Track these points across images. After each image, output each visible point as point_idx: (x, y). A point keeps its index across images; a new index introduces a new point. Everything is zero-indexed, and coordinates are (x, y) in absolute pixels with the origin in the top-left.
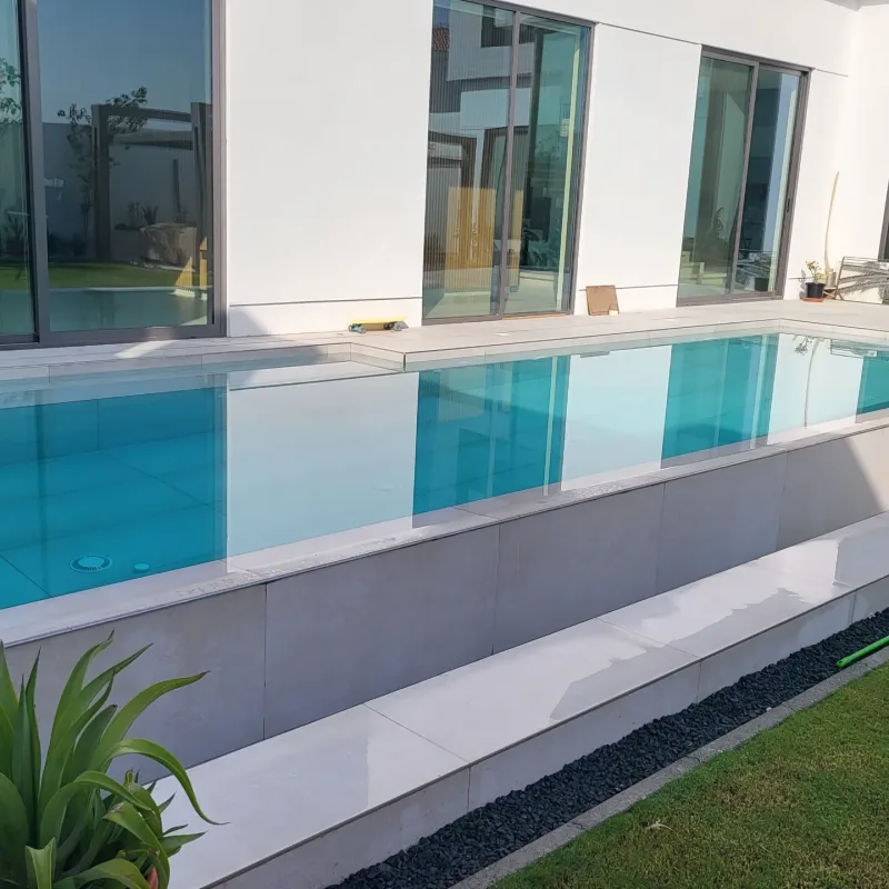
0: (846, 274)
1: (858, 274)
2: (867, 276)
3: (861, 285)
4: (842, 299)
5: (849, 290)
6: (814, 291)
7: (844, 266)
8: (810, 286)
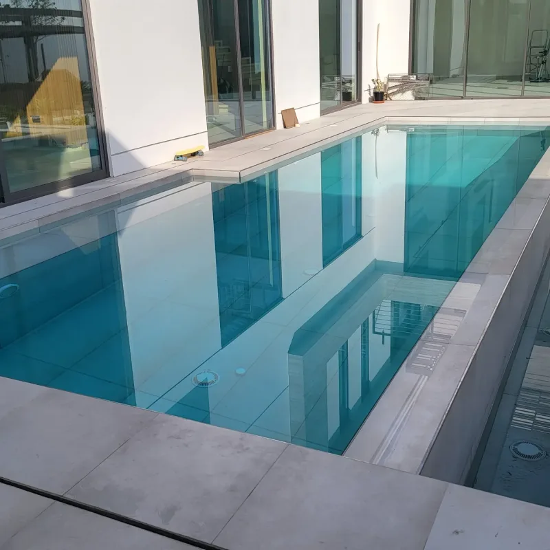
0: (391, 84)
1: (398, 84)
2: (404, 84)
3: (402, 89)
4: (391, 100)
5: (394, 93)
6: (378, 97)
7: (389, 80)
8: (376, 94)
